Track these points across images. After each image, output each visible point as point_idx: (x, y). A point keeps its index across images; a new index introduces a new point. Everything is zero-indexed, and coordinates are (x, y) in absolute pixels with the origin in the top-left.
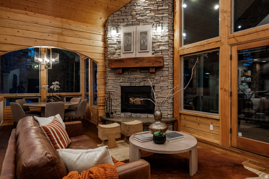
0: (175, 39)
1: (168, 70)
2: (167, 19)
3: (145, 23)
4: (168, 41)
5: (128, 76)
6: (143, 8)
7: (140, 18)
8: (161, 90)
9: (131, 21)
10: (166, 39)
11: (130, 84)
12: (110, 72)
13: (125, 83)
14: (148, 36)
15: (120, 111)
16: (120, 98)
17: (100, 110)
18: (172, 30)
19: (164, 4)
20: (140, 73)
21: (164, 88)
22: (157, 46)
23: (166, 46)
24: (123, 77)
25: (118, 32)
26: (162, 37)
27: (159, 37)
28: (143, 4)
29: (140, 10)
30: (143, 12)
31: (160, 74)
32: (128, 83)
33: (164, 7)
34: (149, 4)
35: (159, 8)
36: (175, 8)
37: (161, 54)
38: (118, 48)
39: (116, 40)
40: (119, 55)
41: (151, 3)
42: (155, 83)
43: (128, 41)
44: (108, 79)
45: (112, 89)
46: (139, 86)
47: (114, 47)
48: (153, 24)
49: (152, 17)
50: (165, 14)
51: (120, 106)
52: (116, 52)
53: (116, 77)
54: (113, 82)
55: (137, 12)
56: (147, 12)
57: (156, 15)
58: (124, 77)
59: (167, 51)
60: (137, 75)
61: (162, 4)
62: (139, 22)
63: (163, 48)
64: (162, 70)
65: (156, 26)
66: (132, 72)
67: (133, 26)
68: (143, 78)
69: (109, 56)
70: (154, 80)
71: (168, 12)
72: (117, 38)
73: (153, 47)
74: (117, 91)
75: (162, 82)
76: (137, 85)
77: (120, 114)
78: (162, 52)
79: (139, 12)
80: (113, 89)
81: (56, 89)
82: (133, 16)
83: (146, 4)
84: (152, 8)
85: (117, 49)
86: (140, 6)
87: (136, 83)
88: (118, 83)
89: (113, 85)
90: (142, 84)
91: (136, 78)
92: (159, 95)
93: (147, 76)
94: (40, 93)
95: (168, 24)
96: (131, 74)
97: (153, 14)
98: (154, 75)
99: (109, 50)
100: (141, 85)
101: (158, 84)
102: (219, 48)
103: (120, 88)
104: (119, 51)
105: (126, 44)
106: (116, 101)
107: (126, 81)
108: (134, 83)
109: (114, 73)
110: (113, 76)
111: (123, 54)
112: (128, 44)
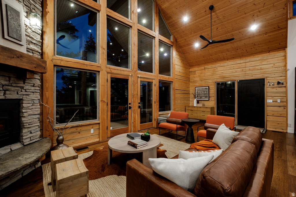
0: (45, 42)
1: (39, 78)
36: (46, 8)
42: (23, 95)
70: (23, 90)
75: (33, 94)
90: (1, 96)
98: (22, 83)
101: (28, 96)
102: (99, 72)
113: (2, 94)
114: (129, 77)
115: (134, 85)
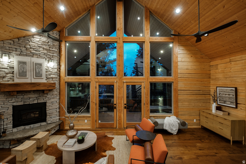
0: (61, 71)
1: (57, 90)
2: (57, 58)
3: (38, 57)
4: (57, 72)
5: (22, 97)
6: (37, 45)
7: (34, 52)
8: (52, 104)
9: (25, 52)
10: (56, 70)
13: (18, 103)
14: (43, 67)
15: (12, 127)
18: (59, 65)
19: (54, 47)
20: (34, 93)
21: (54, 102)
22: (49, 74)
23: (56, 75)
24: (15, 98)
25: (9, 59)
26: (52, 68)
27: (50, 68)
28: (37, 42)
29: (34, 46)
30: (37, 48)
31: (51, 93)
32: (22, 102)
33: (54, 49)
34: (43, 44)
35: (50, 49)
36: (62, 52)
37: (52, 80)
38: (9, 72)
39: (7, 65)
40: (10, 78)
41: (44, 43)
42: (47, 100)
43: (23, 68)
46: (33, 104)
47: (4, 71)
48: (46, 59)
49: (45, 54)
50: (54, 54)
51: (12, 123)
52: (7, 76)
53: (6, 98)
54: (3, 103)
55: (31, 47)
56: (41, 49)
57: (48, 53)
58: (17, 97)
59: (56, 78)
60: (31, 95)
61: (52, 47)
62: (33, 55)
63: (54, 76)
64: (53, 90)
65: (48, 61)
66: (26, 93)
67: (27, 56)
68: (37, 97)
70: (46, 98)
71: (57, 53)
72: (8, 63)
73: (46, 75)
74: (8, 111)
75: (53, 99)
76: (30, 103)
77: (12, 131)
78: (52, 79)
79: (33, 47)
80: (2, 109)
82: (27, 49)
83: (40, 43)
84: (45, 47)
85: (9, 73)
86: (34, 43)
87: (29, 102)
88: (9, 103)
89: (3, 105)
90: (36, 102)
91: (30, 98)
92: (50, 108)
93: (40, 95)
95: (57, 61)
96: (24, 95)
97: (46, 52)
98: (46, 94)
100: (34, 103)
101: (49, 101)
102: (90, 82)
103: (12, 108)
104: (11, 75)
105: (21, 71)
106: (6, 119)
107: (19, 101)
108: (28, 102)
109: (4, 95)
110: (3, 97)
111: (17, 79)
112: (23, 71)
113: (37, 101)
114: (114, 84)
115: (119, 90)
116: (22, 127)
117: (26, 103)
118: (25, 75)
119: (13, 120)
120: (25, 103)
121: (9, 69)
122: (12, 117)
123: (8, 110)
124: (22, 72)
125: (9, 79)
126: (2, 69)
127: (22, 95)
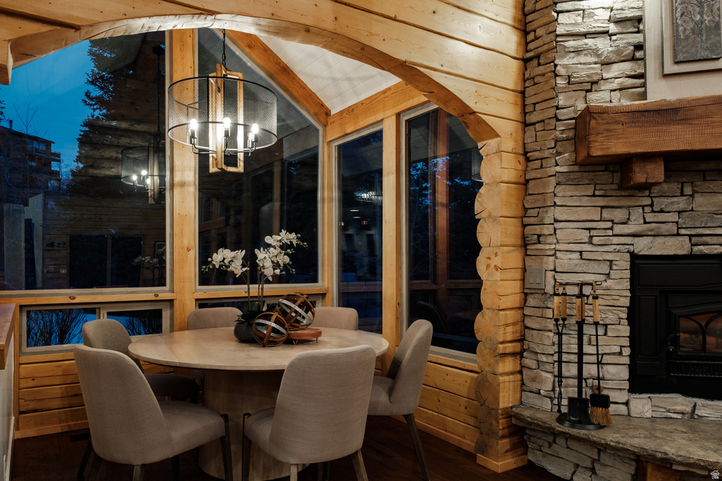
5: (681, 203)
11: (687, 245)
12: (565, 180)
13: (660, 240)
15: (626, 385)
16: (625, 316)
17: (502, 374)
24: (643, 207)
32: (680, 238)
38: (618, 52)
39: (606, 15)
40: (620, 89)
44: (556, 221)
45: (580, 269)
47: (595, 52)
51: (627, 360)
52: (605, 76)
53: (602, 207)
54: (584, 236)
58: (652, 205)
69: (562, 100)
74: (609, 283)
77: (627, 404)
80: (585, 269)
81: (274, 269)
85: (614, 58)
88: (615, 240)
89: (588, 247)
94: (167, 288)
96: (694, 192)
99: (565, 66)
103: (628, 265)
104: (627, 67)
105: (686, 27)
106: (601, 331)
107: (664, 228)
108: (715, 240)
109: (592, 187)
110: (585, 201)
111: (664, 83)
112: (702, 22)
116: (679, 403)
117: (705, 250)
118: (712, 51)
119: (632, 337)
120: (695, 248)
121: (614, 38)
122: (626, 322)
123: (608, 275)
124: (693, 30)
125: (617, 94)
126: (586, 41)
127: (682, 195)
